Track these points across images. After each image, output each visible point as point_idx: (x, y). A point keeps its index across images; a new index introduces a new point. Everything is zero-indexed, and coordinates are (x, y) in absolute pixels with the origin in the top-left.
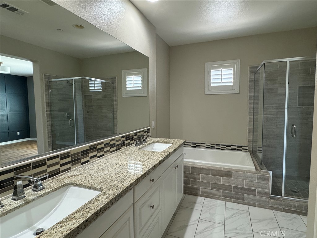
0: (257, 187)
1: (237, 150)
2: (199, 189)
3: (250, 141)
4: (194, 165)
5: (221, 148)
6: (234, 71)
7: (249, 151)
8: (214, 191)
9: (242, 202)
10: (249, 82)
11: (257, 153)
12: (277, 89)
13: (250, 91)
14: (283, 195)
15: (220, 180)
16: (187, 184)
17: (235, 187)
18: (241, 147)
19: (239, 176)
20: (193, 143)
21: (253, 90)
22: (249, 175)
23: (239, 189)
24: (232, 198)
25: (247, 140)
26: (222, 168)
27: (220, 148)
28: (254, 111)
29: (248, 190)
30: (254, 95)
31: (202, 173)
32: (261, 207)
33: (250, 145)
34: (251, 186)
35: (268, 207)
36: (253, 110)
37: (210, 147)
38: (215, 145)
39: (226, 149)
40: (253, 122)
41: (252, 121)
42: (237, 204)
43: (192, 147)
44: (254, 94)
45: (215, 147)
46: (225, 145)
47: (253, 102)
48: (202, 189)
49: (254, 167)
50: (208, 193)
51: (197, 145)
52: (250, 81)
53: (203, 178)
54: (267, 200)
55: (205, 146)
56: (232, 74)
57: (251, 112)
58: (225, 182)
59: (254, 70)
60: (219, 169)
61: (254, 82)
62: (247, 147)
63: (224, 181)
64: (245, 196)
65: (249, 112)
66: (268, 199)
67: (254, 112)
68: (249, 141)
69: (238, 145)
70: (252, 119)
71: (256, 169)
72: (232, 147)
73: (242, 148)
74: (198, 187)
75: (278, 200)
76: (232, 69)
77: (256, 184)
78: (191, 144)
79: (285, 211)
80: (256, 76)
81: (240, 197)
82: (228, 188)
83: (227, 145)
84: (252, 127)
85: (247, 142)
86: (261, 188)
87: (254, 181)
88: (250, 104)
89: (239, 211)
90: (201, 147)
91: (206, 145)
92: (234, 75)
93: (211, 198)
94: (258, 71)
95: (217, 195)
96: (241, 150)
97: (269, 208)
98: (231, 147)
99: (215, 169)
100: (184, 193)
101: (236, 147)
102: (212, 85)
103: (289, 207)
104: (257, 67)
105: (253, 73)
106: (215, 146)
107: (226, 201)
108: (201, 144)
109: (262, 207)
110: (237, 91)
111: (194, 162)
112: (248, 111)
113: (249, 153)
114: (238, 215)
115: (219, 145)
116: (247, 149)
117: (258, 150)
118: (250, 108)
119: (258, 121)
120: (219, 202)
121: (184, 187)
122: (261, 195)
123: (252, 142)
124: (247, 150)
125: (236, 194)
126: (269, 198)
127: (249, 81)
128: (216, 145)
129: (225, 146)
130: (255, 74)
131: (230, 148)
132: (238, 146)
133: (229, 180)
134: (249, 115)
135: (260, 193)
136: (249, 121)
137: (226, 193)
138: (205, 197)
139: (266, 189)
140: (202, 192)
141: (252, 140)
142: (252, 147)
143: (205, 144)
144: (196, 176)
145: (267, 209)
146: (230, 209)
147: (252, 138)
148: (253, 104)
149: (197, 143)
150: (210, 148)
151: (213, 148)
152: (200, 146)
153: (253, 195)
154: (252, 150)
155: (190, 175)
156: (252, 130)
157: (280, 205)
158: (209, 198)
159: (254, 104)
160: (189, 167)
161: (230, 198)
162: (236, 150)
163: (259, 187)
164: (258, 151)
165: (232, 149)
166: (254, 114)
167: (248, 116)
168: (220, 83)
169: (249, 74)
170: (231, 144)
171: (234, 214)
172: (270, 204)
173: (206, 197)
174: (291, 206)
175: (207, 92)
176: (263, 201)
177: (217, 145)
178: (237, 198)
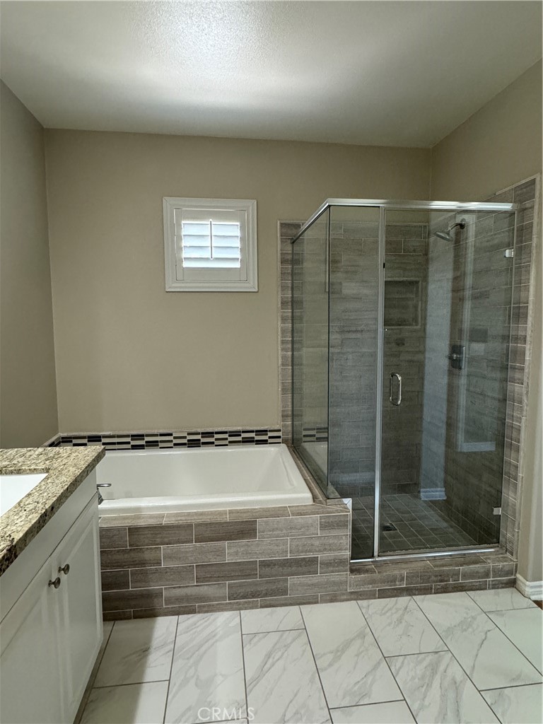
0: (320, 551)
1: (257, 441)
2: (159, 594)
3: (287, 416)
4: (138, 517)
5: (217, 443)
6: (242, 228)
7: (285, 441)
8: (206, 590)
9: (286, 599)
10: (279, 263)
11: (303, 444)
12: (341, 283)
13: (283, 288)
14: (376, 553)
15: (221, 552)
16: (118, 586)
17: (265, 564)
18: (264, 432)
19: (273, 530)
20: (135, 437)
21: (290, 285)
22: (300, 521)
23: (275, 565)
24: (258, 597)
25: (280, 414)
26: (225, 513)
27: (213, 443)
28: (293, 337)
29: (298, 562)
30: (292, 297)
31: (166, 540)
32: (332, 601)
33: (287, 426)
34: (306, 551)
35: (345, 597)
36: (290, 335)
37: (185, 441)
38: (198, 434)
39: (230, 442)
40: (292, 366)
41: (290, 363)
42: (270, 609)
43: (134, 447)
44: (293, 294)
45: (199, 440)
46: (226, 433)
47: (290, 314)
48: (166, 590)
49: (309, 495)
50: (188, 598)
51: (146, 442)
52: (283, 261)
53: (169, 557)
54: (343, 579)
55: (172, 441)
56: (238, 237)
57: (286, 342)
58: (237, 553)
59: (292, 235)
60: (219, 519)
61: (292, 263)
62: (279, 431)
63: (232, 552)
64: (292, 580)
65: (283, 342)
66: (345, 576)
67: (293, 342)
68: (283, 416)
69: (259, 428)
70: (290, 360)
71: (314, 498)
72: (244, 435)
73: (267, 435)
74: (154, 587)
75: (367, 571)
76: (238, 223)
77: (317, 543)
78: (128, 440)
79: (383, 594)
80: (297, 248)
81: (279, 586)
82: (245, 570)
83: (230, 432)
84: (290, 378)
85: (280, 418)
86: (330, 550)
87: (313, 534)
88: (284, 320)
89: (281, 636)
90: (161, 445)
91: (175, 438)
92: (242, 239)
93: (199, 612)
94: (300, 236)
95: (216, 599)
96: (267, 441)
97: (349, 597)
98: (240, 435)
99: (207, 519)
100: (106, 618)
101: (253, 435)
102: (186, 264)
103: (391, 582)
104: (298, 226)
105: (289, 241)
106: (199, 437)
107: (240, 609)
108: (161, 435)
109: (333, 599)
110: (252, 285)
111: (138, 509)
112: (280, 339)
113: (284, 446)
114: (280, 653)
115: (210, 434)
116: (279, 437)
117: (304, 436)
118: (283, 331)
119: (301, 365)
120: (223, 620)
121: (105, 599)
122: (331, 569)
123: (290, 418)
124: (280, 440)
125: (267, 582)
126: (348, 573)
127: (279, 260)
128: (203, 433)
129: (226, 436)
130: (293, 243)
131: (239, 439)
132: (259, 432)
133: (247, 545)
134: (282, 350)
135: (328, 564)
136: (283, 365)
137: (241, 585)
138: (178, 614)
139: (341, 549)
140: (168, 601)
141: (290, 413)
142: (290, 428)
143: (171, 435)
144: (147, 555)
145: (343, 601)
146: (257, 638)
147: (290, 406)
148: (290, 321)
149: (148, 435)
150: (184, 444)
151: (193, 444)
152: (157, 442)
153: (309, 573)
154: (290, 436)
155: (126, 556)
156: (290, 387)
157: (373, 582)
158: (192, 611)
159: (292, 320)
160: (123, 528)
161: (253, 597)
162: (253, 441)
163: (325, 549)
164: (304, 439)
165: (243, 442)
166: (295, 346)
167: (280, 351)
168: (207, 259)
169: (279, 242)
170: (239, 428)
171: (269, 656)
172: (350, 587)
173: (184, 614)
174: (393, 581)
175: (172, 286)
176: (334, 583)
177: (205, 434)
178: (273, 593)
